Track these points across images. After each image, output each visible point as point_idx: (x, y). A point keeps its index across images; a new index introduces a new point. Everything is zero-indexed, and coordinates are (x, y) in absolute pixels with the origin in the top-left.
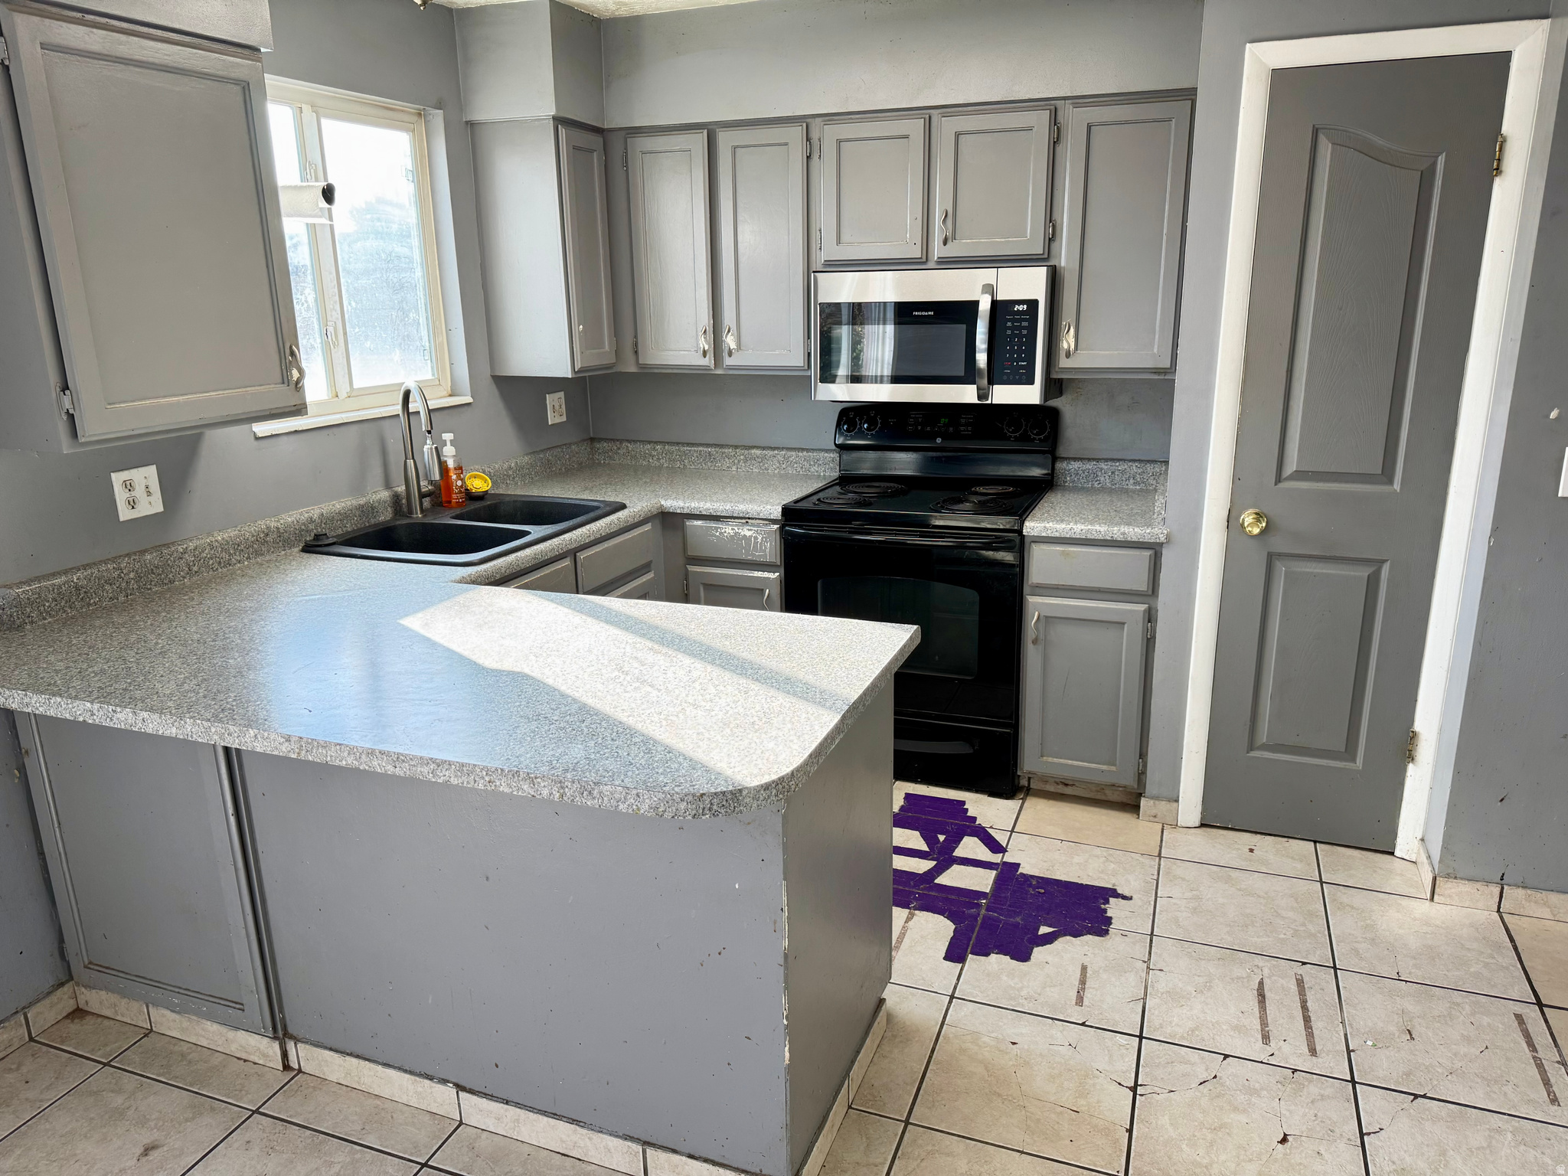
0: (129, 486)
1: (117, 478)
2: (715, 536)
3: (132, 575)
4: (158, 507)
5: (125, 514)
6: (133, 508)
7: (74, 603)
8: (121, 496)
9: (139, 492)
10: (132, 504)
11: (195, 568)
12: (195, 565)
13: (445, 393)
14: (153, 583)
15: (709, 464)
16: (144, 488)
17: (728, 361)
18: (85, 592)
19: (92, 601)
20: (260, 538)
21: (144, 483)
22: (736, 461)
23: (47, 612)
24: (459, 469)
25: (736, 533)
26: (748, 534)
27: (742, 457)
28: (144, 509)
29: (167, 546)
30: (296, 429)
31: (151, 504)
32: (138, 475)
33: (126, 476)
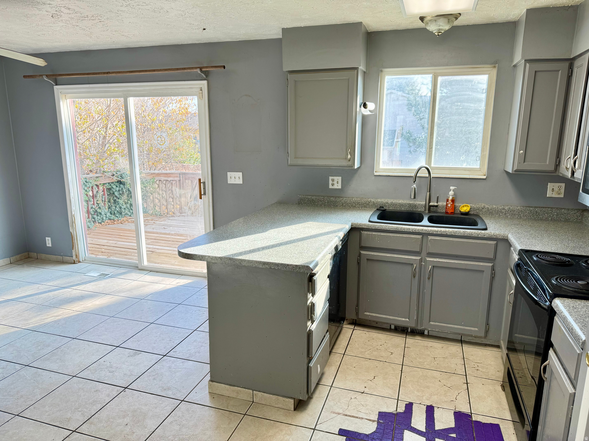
0: (333, 180)
1: (331, 178)
3: (326, 201)
4: (340, 187)
5: (331, 187)
7: (311, 203)
8: (331, 182)
9: (335, 182)
10: (333, 185)
11: (344, 205)
14: (331, 205)
16: (337, 182)
18: (314, 201)
19: (316, 204)
21: (337, 180)
23: (305, 203)
25: (515, 258)
28: (335, 187)
29: (339, 197)
30: (390, 175)
31: (337, 186)
32: (336, 178)
33: (332, 178)
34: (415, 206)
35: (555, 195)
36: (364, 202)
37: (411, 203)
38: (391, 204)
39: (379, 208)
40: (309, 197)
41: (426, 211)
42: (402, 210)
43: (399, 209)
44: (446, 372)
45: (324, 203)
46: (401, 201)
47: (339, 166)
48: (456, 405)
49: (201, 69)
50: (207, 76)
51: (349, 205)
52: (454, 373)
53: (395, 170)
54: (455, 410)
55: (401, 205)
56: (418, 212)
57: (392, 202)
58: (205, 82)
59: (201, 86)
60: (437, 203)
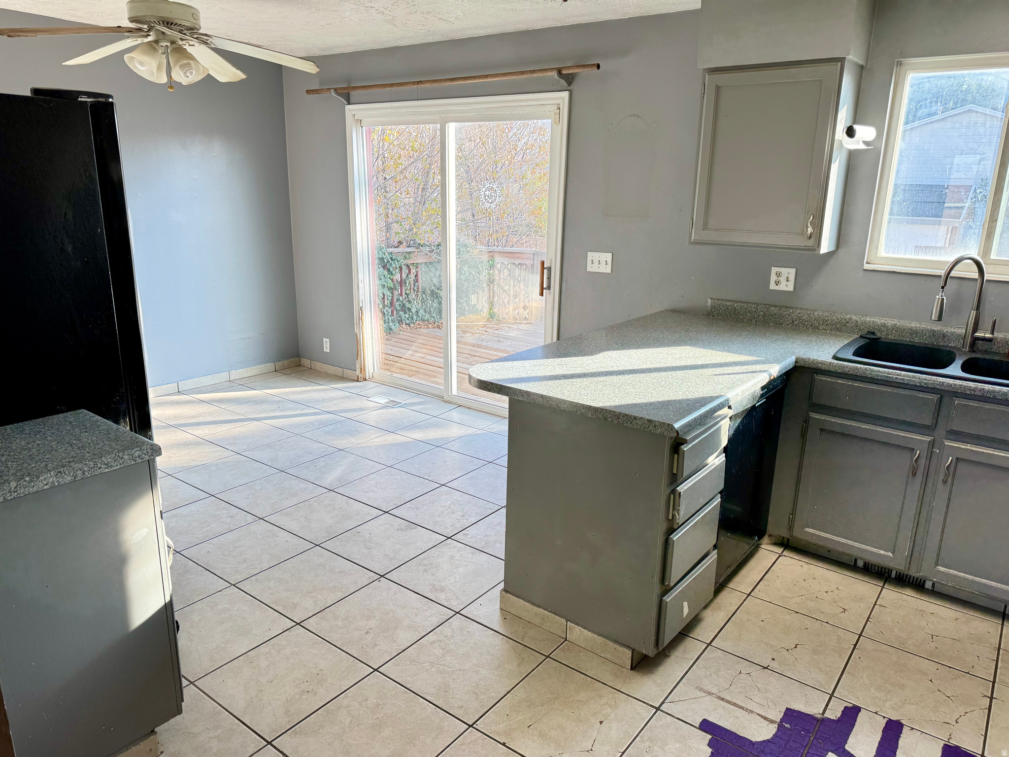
0: (778, 275)
1: (774, 270)
4: (790, 288)
5: (773, 286)
6: (777, 285)
7: (732, 315)
8: (773, 278)
9: (783, 279)
12: (796, 321)
14: (771, 321)
18: (738, 312)
19: (740, 317)
21: (786, 275)
28: (783, 287)
29: (787, 307)
30: (896, 271)
31: (787, 285)
32: (785, 271)
33: (778, 269)
34: (944, 336)
36: (838, 320)
37: (935, 329)
38: (893, 329)
39: (867, 334)
40: (728, 304)
41: (966, 348)
42: (915, 342)
43: (908, 339)
44: (950, 667)
45: (756, 316)
46: (914, 325)
47: (788, 247)
48: (954, 733)
49: (559, 72)
50: (569, 84)
51: (806, 323)
52: (968, 673)
53: (909, 262)
54: (949, 742)
55: (914, 332)
56: (947, 349)
57: (896, 325)
58: (566, 94)
59: (558, 102)
60: (992, 333)
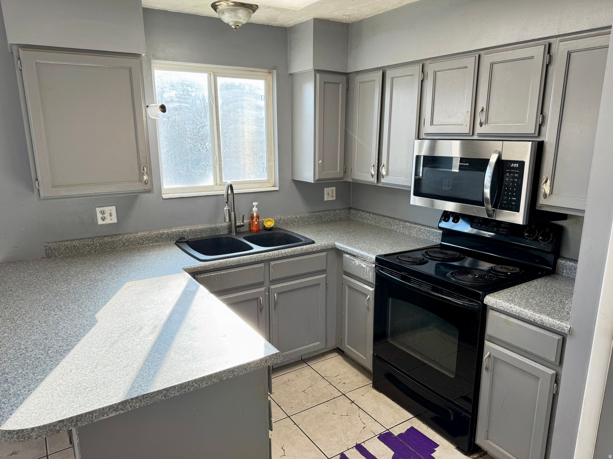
0: (103, 213)
1: (98, 210)
2: (353, 264)
3: (98, 244)
4: (115, 221)
5: (100, 222)
6: (103, 220)
7: (73, 251)
8: (99, 216)
9: (107, 215)
10: (103, 219)
11: (127, 244)
12: (126, 243)
13: (271, 185)
14: (107, 248)
15: (389, 227)
16: (109, 214)
17: (383, 180)
18: (78, 248)
19: (80, 251)
20: (159, 236)
21: (109, 212)
22: (399, 227)
23: (61, 253)
24: (258, 217)
25: (360, 264)
26: (364, 266)
27: (402, 226)
28: (108, 221)
29: (116, 235)
30: (183, 197)
31: (111, 219)
32: (107, 209)
33: (102, 209)
34: (217, 229)
35: (330, 199)
38: (190, 232)
39: (180, 239)
40: (66, 243)
42: (203, 237)
43: (200, 236)
45: (94, 247)
46: (200, 227)
48: (371, 430)
51: (134, 243)
53: (183, 190)
54: (376, 436)
55: (202, 231)
56: (224, 236)
57: (191, 230)
60: (243, 222)
